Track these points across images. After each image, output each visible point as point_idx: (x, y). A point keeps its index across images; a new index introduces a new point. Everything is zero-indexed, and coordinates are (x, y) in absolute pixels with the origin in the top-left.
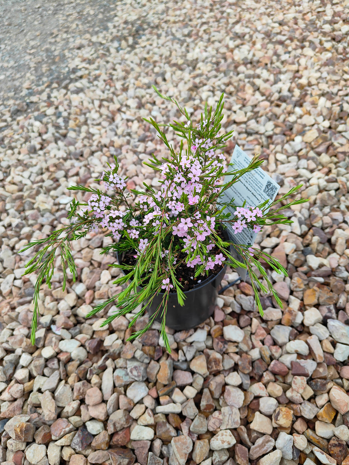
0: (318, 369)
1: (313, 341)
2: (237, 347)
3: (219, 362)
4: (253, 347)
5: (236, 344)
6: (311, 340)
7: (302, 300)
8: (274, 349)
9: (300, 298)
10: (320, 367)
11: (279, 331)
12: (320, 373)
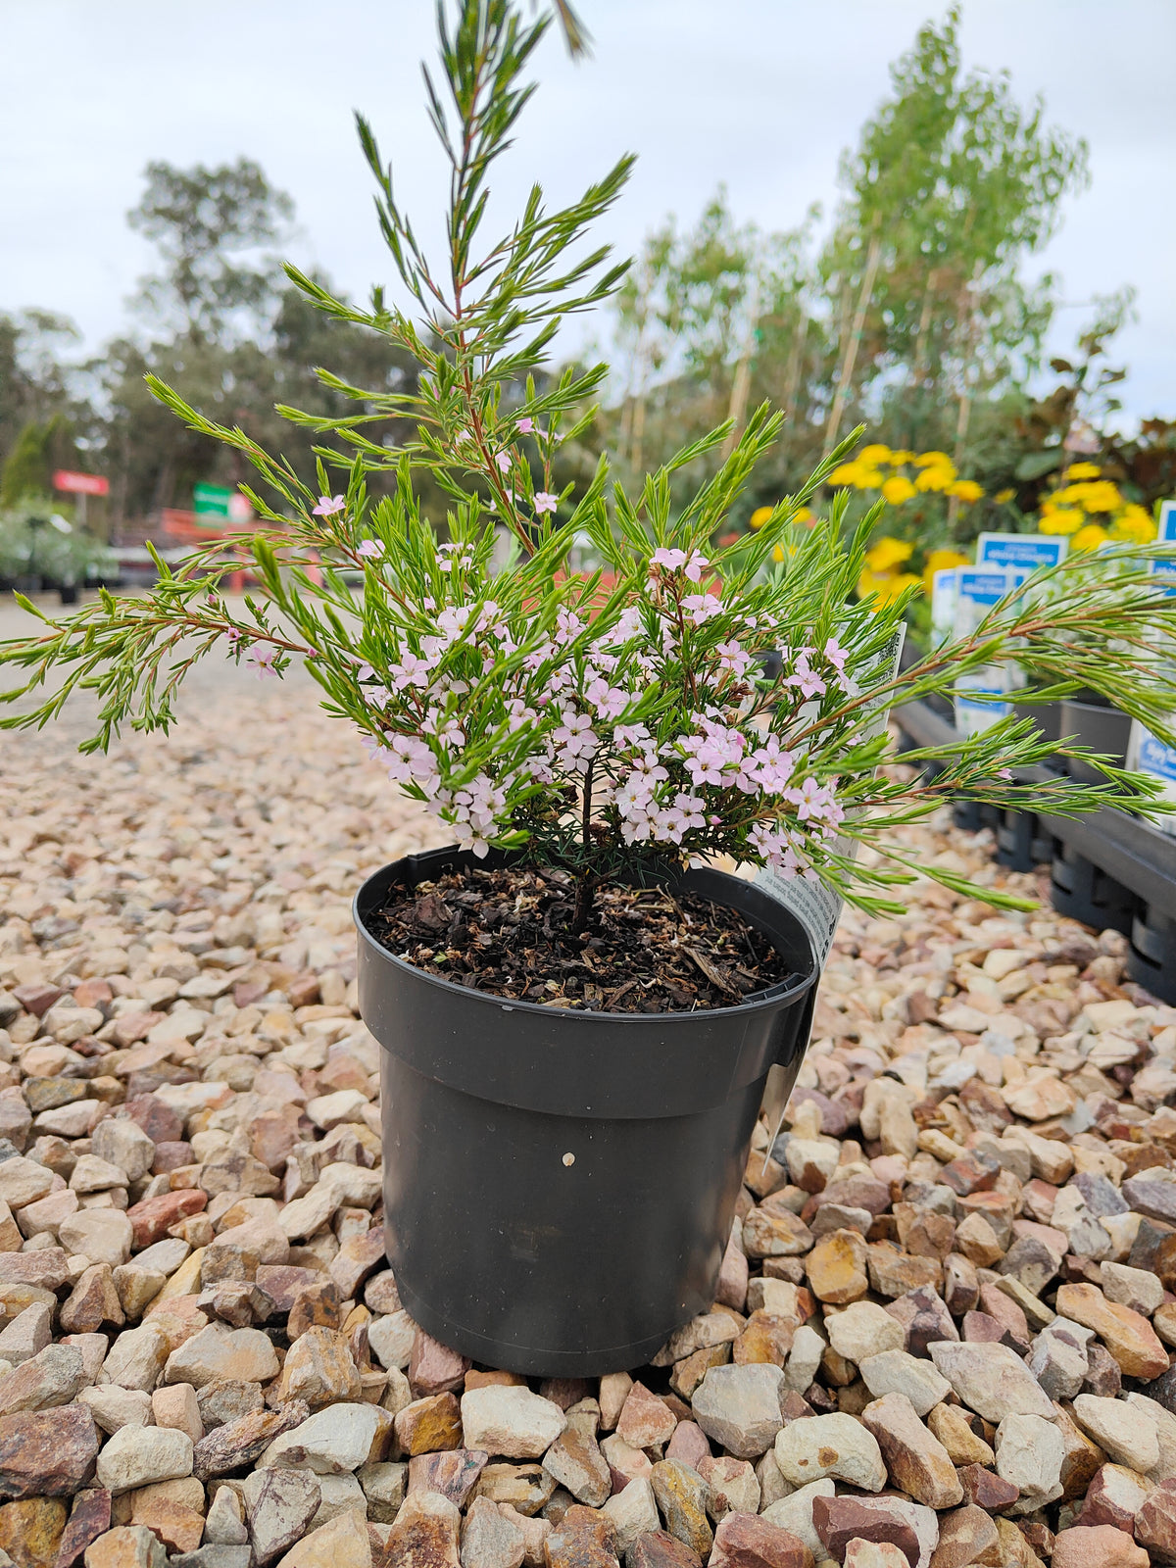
0: (949, 1539)
1: (894, 1413)
2: (534, 1479)
3: (445, 1540)
4: (617, 1484)
5: (530, 1469)
6: (882, 1410)
7: (804, 1282)
8: (721, 1466)
9: (798, 1277)
10: (955, 1530)
11: (728, 1385)
12: (966, 1546)
